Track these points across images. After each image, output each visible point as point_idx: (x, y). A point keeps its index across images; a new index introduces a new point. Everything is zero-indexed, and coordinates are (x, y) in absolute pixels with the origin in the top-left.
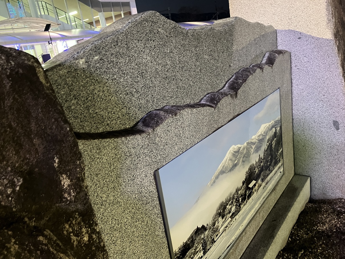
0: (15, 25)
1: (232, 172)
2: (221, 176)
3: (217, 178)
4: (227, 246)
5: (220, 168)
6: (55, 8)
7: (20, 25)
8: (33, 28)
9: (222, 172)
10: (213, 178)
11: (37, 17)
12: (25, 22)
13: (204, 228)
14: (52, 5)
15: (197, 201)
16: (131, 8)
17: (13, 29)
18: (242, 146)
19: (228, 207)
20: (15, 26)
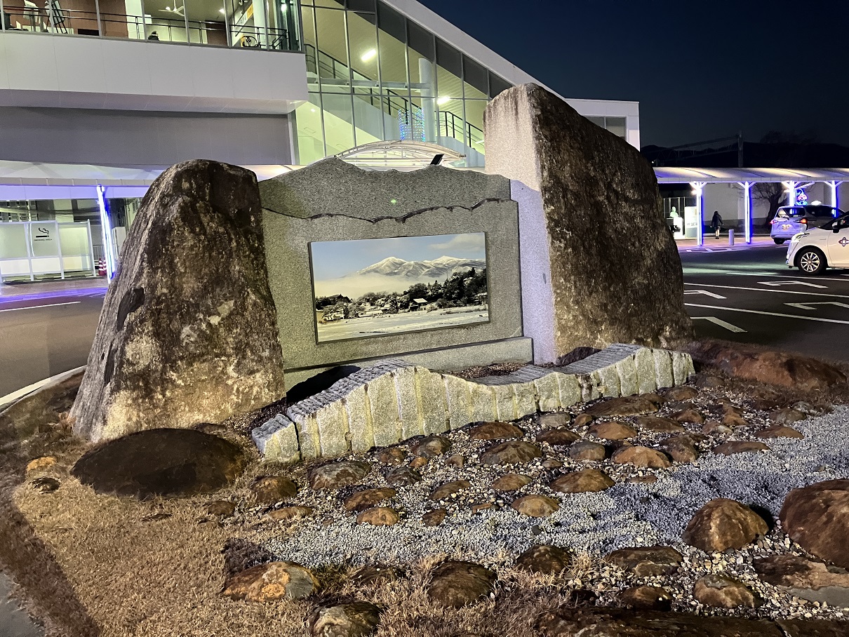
0: (390, 152)
1: (389, 276)
2: (373, 273)
3: (369, 272)
4: (375, 331)
5: (373, 266)
6: (467, 125)
7: (398, 153)
8: (419, 160)
9: (375, 271)
10: (364, 270)
11: (433, 142)
12: (407, 149)
13: (347, 300)
14: (463, 119)
15: (343, 277)
16: (627, 130)
17: (385, 159)
18: (407, 263)
19: (380, 300)
20: (390, 154)
